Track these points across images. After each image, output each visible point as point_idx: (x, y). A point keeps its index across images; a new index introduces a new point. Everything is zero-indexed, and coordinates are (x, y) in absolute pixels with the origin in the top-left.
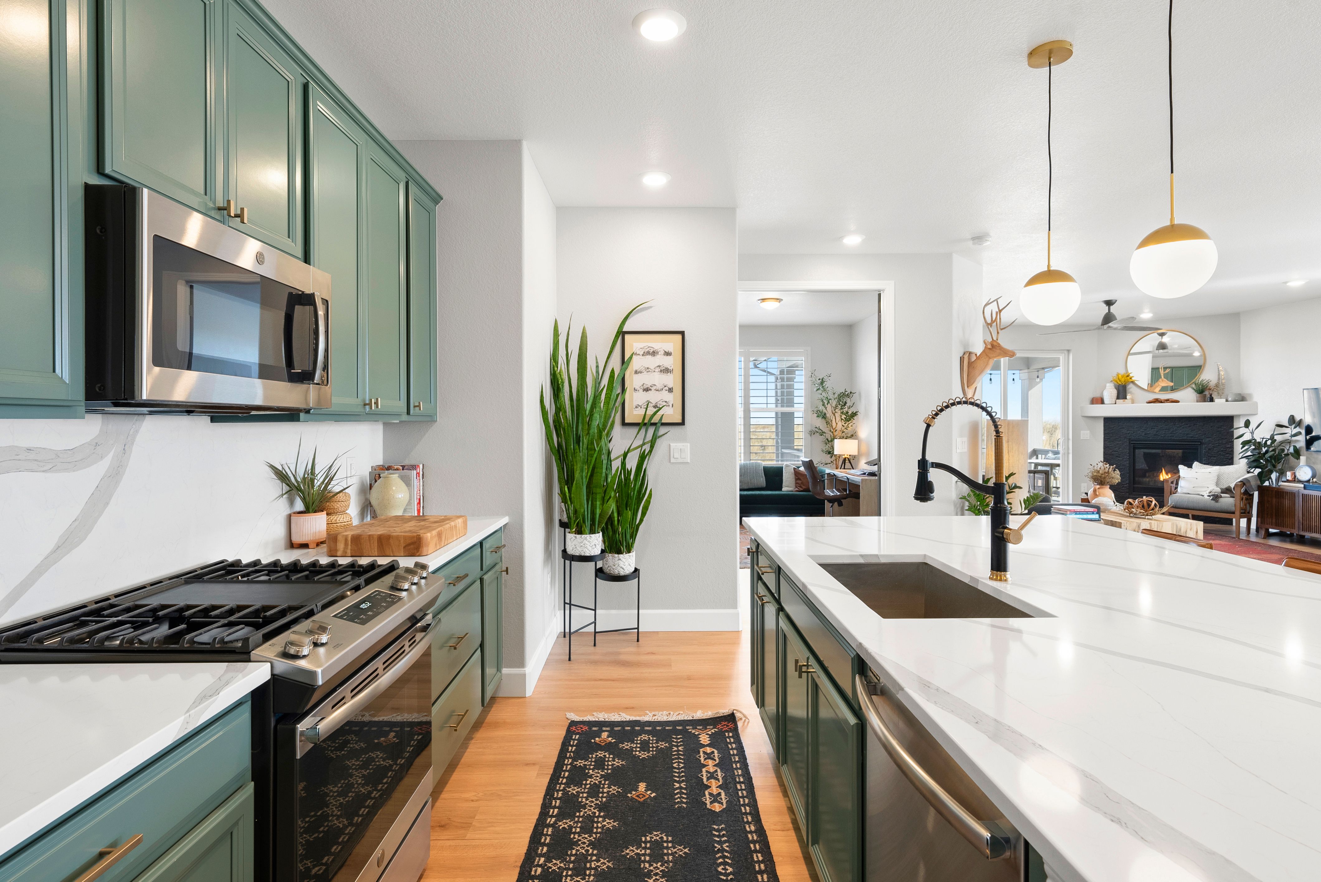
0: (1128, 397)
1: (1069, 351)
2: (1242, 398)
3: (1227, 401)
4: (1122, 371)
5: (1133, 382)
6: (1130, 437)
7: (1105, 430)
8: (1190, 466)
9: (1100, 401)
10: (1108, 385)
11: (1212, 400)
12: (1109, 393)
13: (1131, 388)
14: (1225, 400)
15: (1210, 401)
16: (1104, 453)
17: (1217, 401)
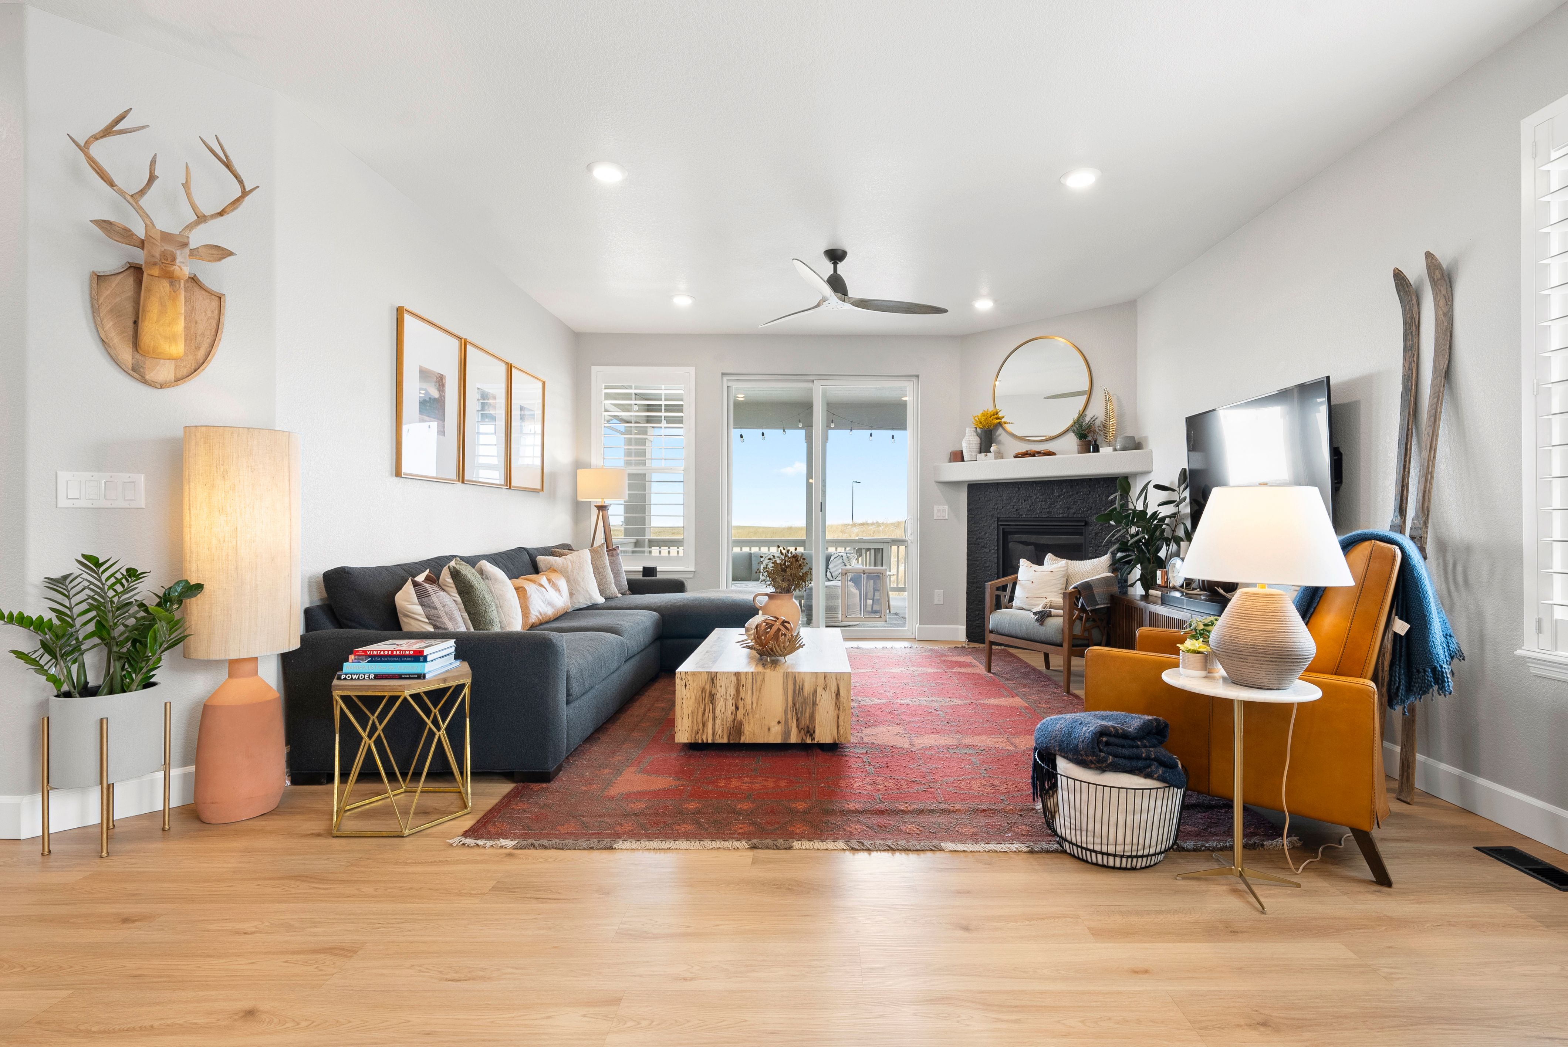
0: (992, 449)
1: (918, 376)
2: (1135, 445)
3: (1115, 450)
4: (991, 409)
5: (1000, 424)
6: (999, 516)
7: (969, 505)
8: (1039, 561)
9: (960, 456)
10: (968, 430)
11: (1096, 450)
12: (969, 442)
13: (1000, 435)
14: (1111, 449)
15: (1094, 451)
16: (968, 541)
17: (1101, 449)
